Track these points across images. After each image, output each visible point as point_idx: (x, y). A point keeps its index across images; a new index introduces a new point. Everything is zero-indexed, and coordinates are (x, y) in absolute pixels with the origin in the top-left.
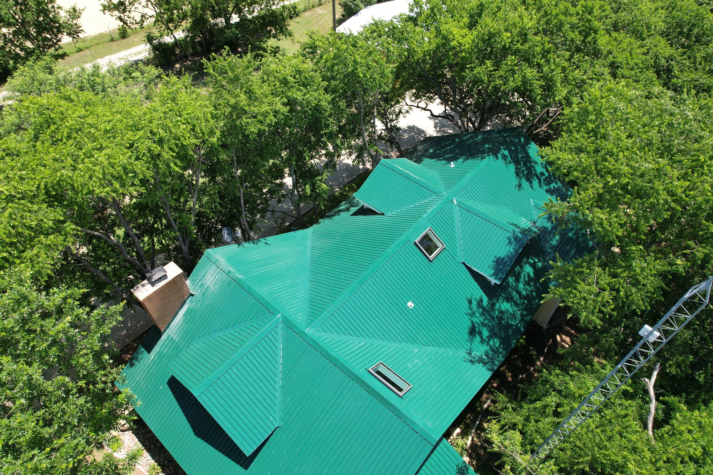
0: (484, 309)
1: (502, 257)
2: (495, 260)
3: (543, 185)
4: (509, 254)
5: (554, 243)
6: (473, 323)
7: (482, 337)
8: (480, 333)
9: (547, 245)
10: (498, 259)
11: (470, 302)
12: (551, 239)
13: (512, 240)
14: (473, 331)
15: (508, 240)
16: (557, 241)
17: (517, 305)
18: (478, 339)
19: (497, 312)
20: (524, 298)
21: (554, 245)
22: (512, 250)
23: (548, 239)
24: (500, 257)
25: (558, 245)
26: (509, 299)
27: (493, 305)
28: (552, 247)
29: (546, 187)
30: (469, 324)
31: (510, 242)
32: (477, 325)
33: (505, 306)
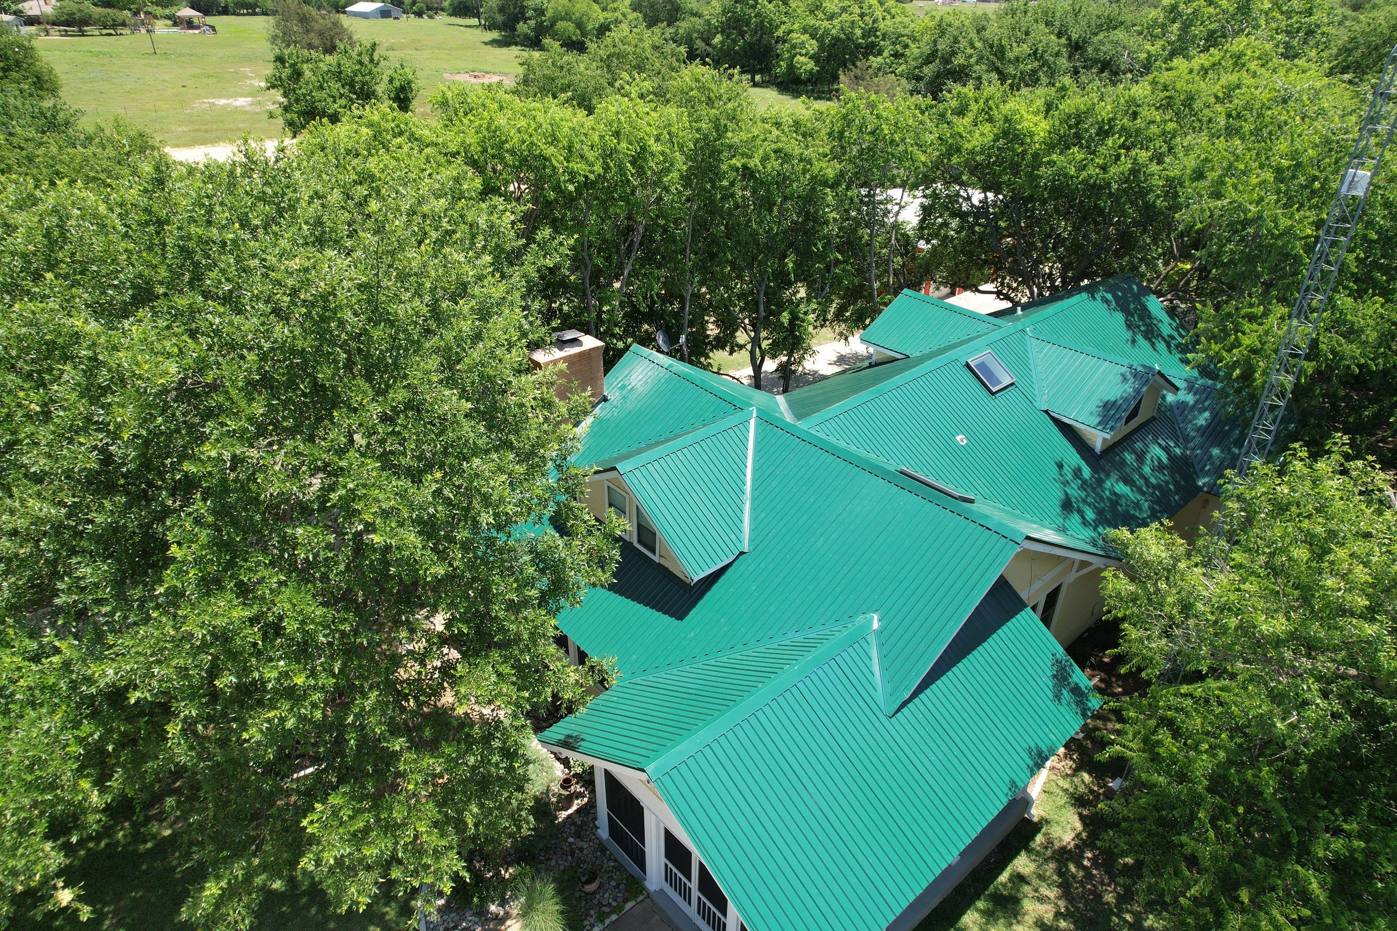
0: (1084, 482)
1: (1113, 399)
2: (1101, 404)
3: (1174, 351)
4: (1124, 395)
5: (1201, 422)
6: (1066, 494)
7: (1083, 518)
8: (1080, 512)
9: (1189, 425)
11: (1060, 466)
12: (1195, 418)
14: (1067, 505)
16: (1206, 420)
17: (1143, 493)
18: (1076, 518)
19: (1107, 493)
20: (1154, 487)
21: (1202, 426)
23: (1190, 417)
24: (1109, 399)
25: (1209, 425)
26: (1128, 481)
27: (1100, 482)
29: (1180, 356)
30: (1062, 496)
31: (1125, 379)
32: (1073, 500)
33: (1122, 488)
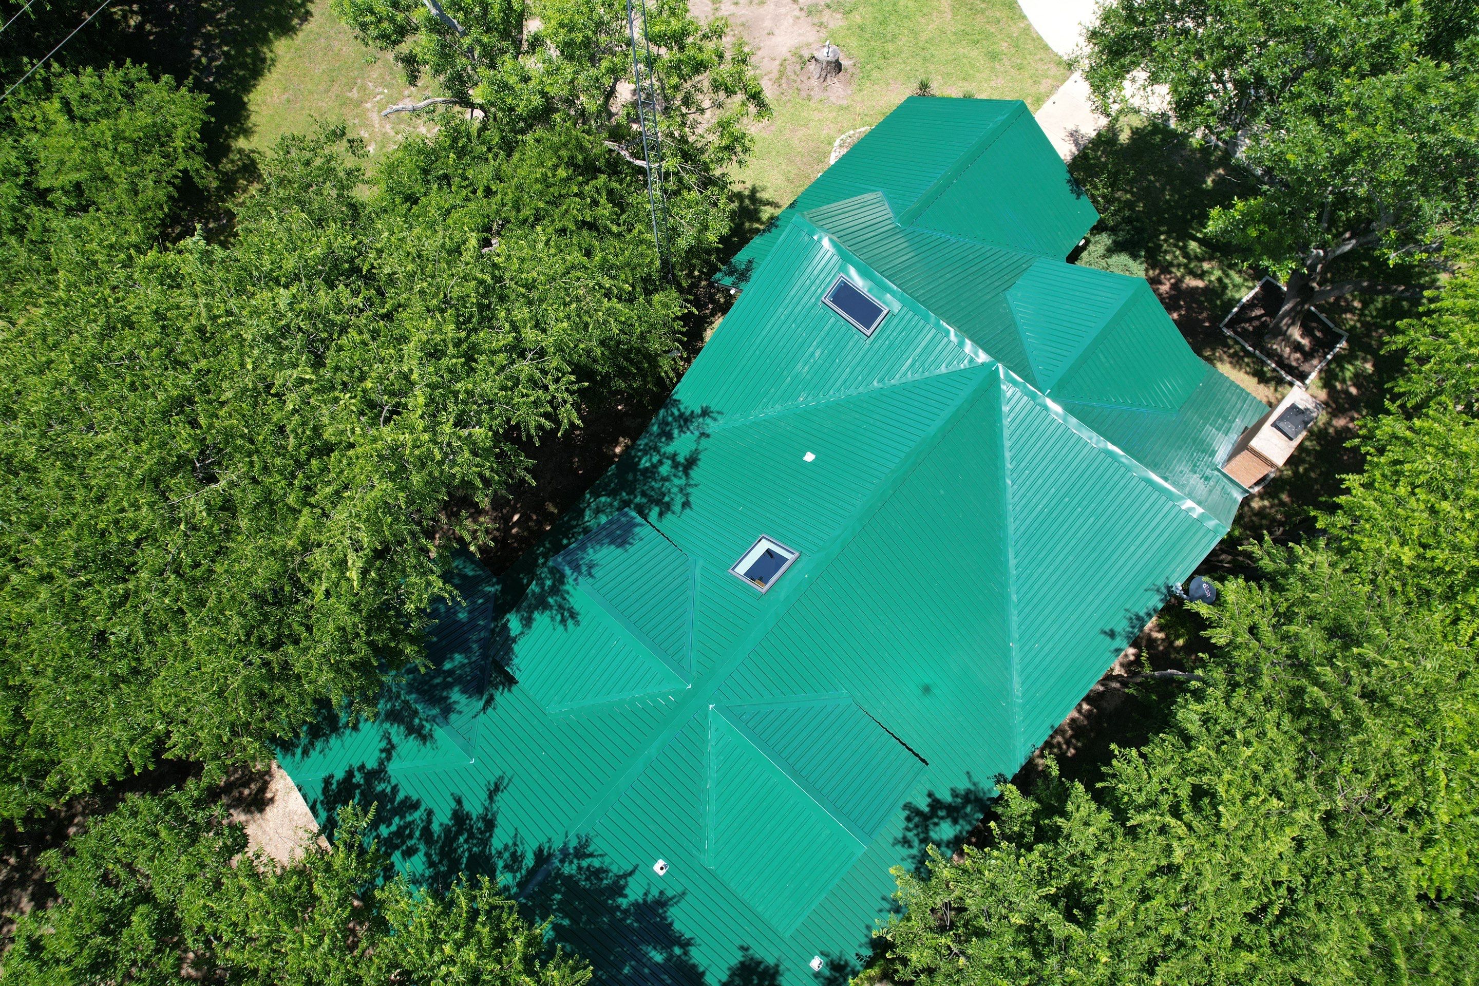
1: (613, 547)
2: (628, 546)
4: (598, 547)
5: (459, 658)
9: (474, 659)
10: (621, 545)
12: (463, 666)
13: (584, 569)
15: (593, 571)
16: (452, 659)
21: (460, 653)
22: (590, 551)
23: (468, 669)
24: (618, 547)
25: (453, 652)
28: (466, 651)
31: (591, 567)
